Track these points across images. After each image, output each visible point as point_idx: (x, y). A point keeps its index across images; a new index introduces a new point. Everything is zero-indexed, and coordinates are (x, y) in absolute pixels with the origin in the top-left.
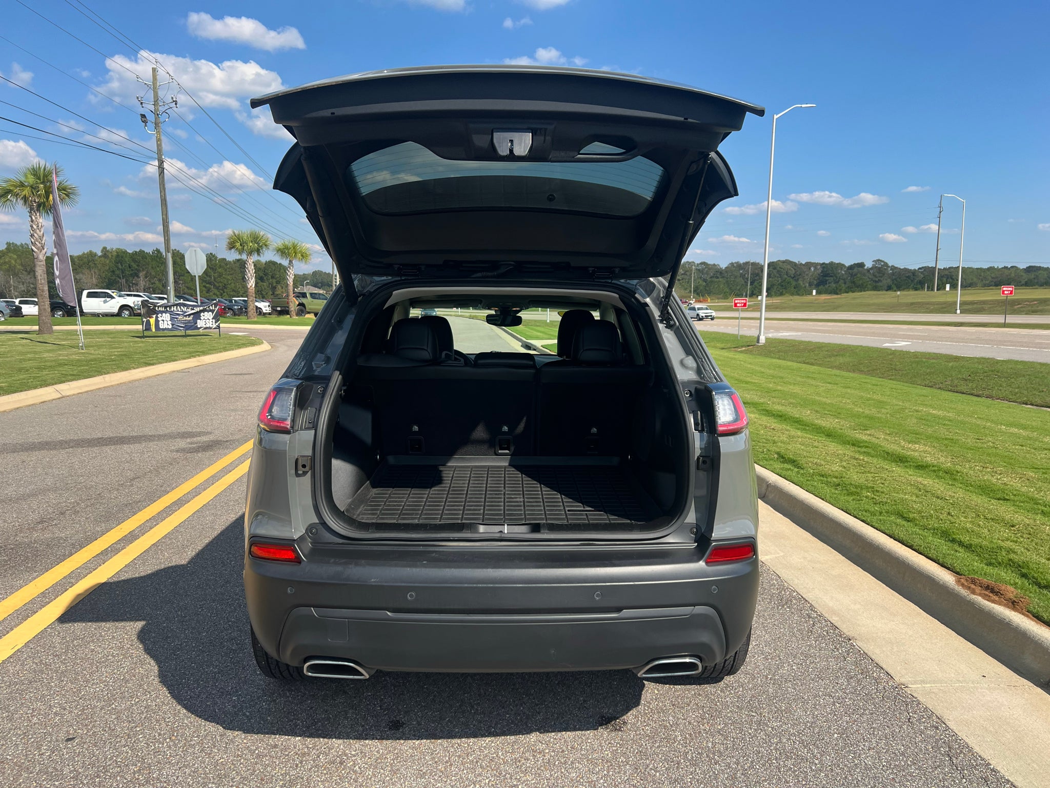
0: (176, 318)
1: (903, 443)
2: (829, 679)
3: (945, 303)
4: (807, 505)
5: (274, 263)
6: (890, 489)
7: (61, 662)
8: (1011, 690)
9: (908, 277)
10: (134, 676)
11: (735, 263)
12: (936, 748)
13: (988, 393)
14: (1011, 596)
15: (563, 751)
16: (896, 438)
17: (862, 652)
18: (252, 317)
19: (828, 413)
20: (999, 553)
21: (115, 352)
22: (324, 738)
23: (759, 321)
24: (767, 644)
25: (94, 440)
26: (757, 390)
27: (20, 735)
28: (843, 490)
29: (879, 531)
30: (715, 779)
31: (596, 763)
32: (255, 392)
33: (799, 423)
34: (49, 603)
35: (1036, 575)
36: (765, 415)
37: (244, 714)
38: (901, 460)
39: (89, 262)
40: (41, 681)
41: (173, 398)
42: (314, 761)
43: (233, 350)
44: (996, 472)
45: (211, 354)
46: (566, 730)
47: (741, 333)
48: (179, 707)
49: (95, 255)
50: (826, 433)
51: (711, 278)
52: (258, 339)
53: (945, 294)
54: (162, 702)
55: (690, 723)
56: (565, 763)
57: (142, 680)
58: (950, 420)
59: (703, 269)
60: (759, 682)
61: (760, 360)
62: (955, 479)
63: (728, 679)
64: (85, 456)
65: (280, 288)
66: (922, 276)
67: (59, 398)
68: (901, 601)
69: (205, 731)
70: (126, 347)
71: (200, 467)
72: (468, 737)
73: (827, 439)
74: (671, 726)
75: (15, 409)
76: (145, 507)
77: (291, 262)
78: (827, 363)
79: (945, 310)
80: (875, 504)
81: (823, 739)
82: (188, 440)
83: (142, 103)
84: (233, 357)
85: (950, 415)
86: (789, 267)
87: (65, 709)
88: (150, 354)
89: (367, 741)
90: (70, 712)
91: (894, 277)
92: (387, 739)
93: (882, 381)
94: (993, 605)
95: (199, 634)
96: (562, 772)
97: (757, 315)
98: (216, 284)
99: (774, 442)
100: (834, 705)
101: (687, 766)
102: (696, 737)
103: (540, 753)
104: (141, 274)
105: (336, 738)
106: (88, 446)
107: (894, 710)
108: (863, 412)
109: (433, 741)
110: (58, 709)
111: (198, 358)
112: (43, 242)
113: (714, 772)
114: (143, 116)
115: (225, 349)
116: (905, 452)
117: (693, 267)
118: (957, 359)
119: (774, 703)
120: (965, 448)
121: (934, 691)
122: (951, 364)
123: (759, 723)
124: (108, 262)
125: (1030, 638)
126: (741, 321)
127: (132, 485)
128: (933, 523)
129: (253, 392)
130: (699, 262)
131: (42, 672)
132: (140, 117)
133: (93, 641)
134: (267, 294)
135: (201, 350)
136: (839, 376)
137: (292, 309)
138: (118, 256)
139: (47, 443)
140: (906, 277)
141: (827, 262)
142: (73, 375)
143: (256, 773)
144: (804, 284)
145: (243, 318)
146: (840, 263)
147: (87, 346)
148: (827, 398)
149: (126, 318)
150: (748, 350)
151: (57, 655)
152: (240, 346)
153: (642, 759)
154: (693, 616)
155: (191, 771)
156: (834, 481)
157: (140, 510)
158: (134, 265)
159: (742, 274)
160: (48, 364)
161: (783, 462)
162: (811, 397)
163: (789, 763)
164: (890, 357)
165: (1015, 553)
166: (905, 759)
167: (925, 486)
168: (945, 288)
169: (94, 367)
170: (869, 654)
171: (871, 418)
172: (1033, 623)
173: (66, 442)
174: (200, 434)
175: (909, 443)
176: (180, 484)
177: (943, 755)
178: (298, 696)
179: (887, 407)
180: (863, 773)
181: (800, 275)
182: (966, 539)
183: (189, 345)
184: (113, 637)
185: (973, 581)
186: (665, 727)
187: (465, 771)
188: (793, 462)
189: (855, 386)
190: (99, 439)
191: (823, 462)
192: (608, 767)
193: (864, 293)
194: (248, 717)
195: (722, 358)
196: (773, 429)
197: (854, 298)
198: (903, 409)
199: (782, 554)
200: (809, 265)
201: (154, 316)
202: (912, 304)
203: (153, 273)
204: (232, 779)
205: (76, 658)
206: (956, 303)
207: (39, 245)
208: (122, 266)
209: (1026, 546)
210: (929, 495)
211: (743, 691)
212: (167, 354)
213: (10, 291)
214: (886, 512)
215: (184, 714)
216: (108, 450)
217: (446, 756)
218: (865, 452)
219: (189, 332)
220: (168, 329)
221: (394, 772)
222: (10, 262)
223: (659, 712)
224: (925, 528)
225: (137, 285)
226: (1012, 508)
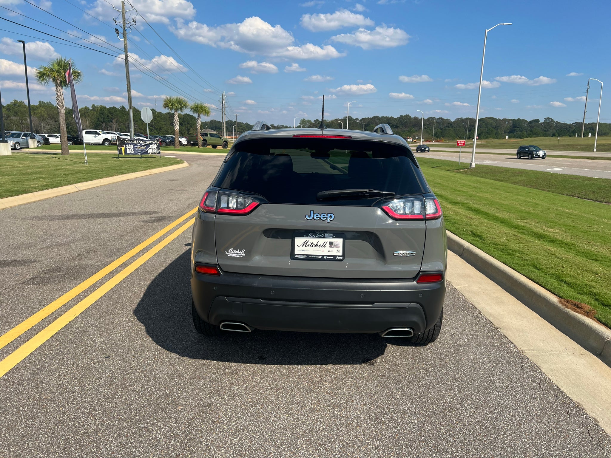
0: (136, 147)
1: (544, 228)
2: (483, 347)
3: (587, 145)
4: (484, 260)
5: (189, 115)
6: (532, 253)
7: (98, 323)
8: (579, 356)
9: (566, 128)
10: (134, 331)
11: (460, 118)
12: (533, 380)
13: (607, 200)
14: (587, 309)
15: (344, 373)
16: (541, 225)
17: (503, 335)
18: (177, 147)
19: (504, 209)
20: (585, 288)
21: (104, 166)
22: (227, 362)
23: (472, 154)
24: (453, 329)
25: (99, 214)
26: (465, 196)
27: (83, 355)
28: (505, 252)
29: (522, 274)
30: (419, 388)
31: (360, 379)
32: (182, 190)
33: (487, 215)
34: (88, 295)
35: (603, 299)
36: (468, 210)
37: (189, 350)
38: (541, 237)
39: (85, 113)
40: (90, 331)
41: (137, 192)
42: (223, 372)
43: (168, 166)
44: (595, 245)
45: (156, 168)
46: (346, 364)
47: (461, 161)
48: (157, 345)
49: (88, 109)
50: (501, 221)
51: (445, 127)
52: (182, 160)
53: (588, 139)
54: (149, 343)
55: (408, 363)
56: (345, 378)
57: (138, 332)
58: (575, 216)
59: (440, 122)
60: (446, 346)
61: (469, 178)
62: (570, 248)
63: (430, 345)
64: (96, 223)
65: (192, 130)
66: (575, 128)
67: (78, 191)
68: (529, 311)
69: (171, 356)
70: (110, 164)
71: (156, 230)
72: (298, 365)
73: (502, 225)
74: (399, 364)
75: (55, 197)
76: (130, 250)
77: (199, 115)
78: (511, 180)
79: (587, 149)
80: (522, 260)
81: (476, 374)
82: (148, 216)
83: (116, 22)
84: (168, 170)
85: (576, 212)
86: (492, 121)
87: (103, 344)
88: (123, 168)
89: (248, 364)
90: (106, 345)
91: (557, 128)
92: (258, 364)
93: (540, 192)
94: (577, 314)
95: (164, 313)
96: (343, 382)
97: (470, 150)
98: (156, 127)
99: (471, 225)
100: (484, 359)
101: (405, 382)
102: (411, 370)
103: (333, 373)
104: (114, 121)
105: (233, 362)
106: (96, 218)
107: (515, 362)
108: (525, 210)
109: (280, 365)
110: (100, 344)
111: (149, 170)
112: (63, 103)
113: (419, 386)
114: (117, 30)
115: (164, 166)
116: (545, 232)
117: (434, 121)
118: (590, 179)
119: (453, 357)
120: (580, 231)
121: (538, 354)
122: (586, 182)
123: (444, 365)
124: (95, 113)
125: (593, 331)
126: (461, 153)
127: (122, 239)
128: (552, 271)
129: (181, 190)
130: (438, 118)
131: (89, 327)
132: (115, 30)
133: (112, 314)
134: (184, 133)
135: (150, 166)
136: (515, 188)
137: (200, 143)
138: (101, 110)
139: (75, 216)
140: (565, 128)
141: (516, 119)
142: (84, 179)
143: (196, 375)
144: (501, 132)
145: (172, 147)
146: (524, 120)
147: (89, 162)
148: (505, 201)
149: (107, 146)
150: (464, 171)
151: (95, 320)
152: (172, 164)
153: (383, 378)
154: (410, 308)
155: (166, 373)
156: (501, 248)
157: (127, 252)
158: (110, 115)
159: (464, 125)
160: (70, 172)
161: (474, 237)
162: (496, 200)
163: (456, 384)
164: (549, 177)
165: (594, 288)
166: (516, 384)
167: (552, 251)
168: (588, 136)
169: (94, 174)
170: (507, 336)
171: (529, 213)
172: (596, 323)
173: (85, 215)
174: (154, 213)
175: (548, 228)
176: (146, 239)
177: (536, 384)
178: (214, 343)
179: (539, 207)
180: (493, 389)
181: (499, 126)
182: (568, 280)
183: (143, 163)
184: (122, 313)
185: (568, 302)
186: (396, 365)
187: (296, 379)
188: (479, 236)
189: (523, 194)
190: (101, 214)
191: (496, 237)
192: (366, 381)
193: (538, 138)
194: (190, 351)
195: (446, 176)
196: (471, 218)
197: (531, 141)
198: (549, 208)
199: (467, 285)
200: (505, 120)
201: (124, 146)
202: (567, 145)
203: (120, 120)
204: (185, 377)
205: (105, 322)
206: (594, 145)
207: (61, 105)
208: (103, 115)
209: (601, 285)
210: (553, 257)
211: (437, 350)
212: (132, 168)
213: (41, 129)
214: (527, 265)
215: (160, 348)
216: (107, 220)
217: (287, 372)
218: (521, 232)
219: (143, 155)
220: (132, 154)
221: (262, 378)
222: (41, 112)
223: (393, 358)
224: (547, 273)
225: (111, 126)
226: (599, 265)
